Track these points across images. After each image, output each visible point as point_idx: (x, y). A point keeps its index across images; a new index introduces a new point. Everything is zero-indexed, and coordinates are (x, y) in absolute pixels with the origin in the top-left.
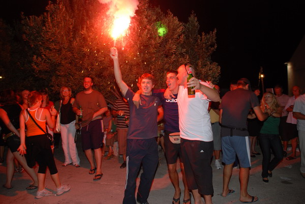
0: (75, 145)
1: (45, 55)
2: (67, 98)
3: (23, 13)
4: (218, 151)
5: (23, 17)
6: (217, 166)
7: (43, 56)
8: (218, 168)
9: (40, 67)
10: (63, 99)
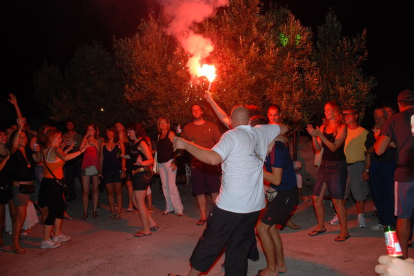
0: (176, 188)
1: (138, 83)
2: (164, 132)
3: (114, 36)
4: (362, 202)
5: (115, 41)
6: (360, 223)
7: (136, 84)
8: (361, 226)
9: (134, 96)
10: (161, 133)
